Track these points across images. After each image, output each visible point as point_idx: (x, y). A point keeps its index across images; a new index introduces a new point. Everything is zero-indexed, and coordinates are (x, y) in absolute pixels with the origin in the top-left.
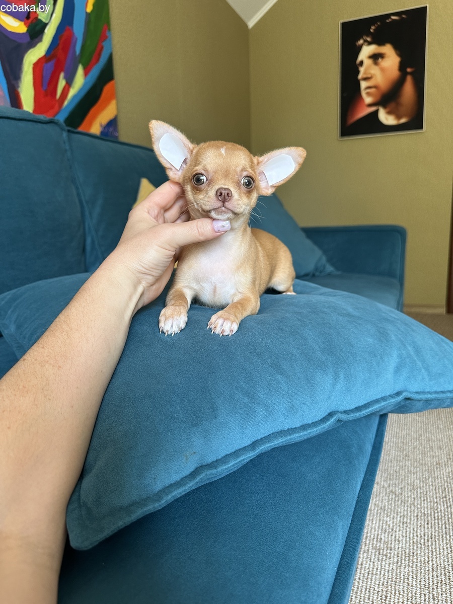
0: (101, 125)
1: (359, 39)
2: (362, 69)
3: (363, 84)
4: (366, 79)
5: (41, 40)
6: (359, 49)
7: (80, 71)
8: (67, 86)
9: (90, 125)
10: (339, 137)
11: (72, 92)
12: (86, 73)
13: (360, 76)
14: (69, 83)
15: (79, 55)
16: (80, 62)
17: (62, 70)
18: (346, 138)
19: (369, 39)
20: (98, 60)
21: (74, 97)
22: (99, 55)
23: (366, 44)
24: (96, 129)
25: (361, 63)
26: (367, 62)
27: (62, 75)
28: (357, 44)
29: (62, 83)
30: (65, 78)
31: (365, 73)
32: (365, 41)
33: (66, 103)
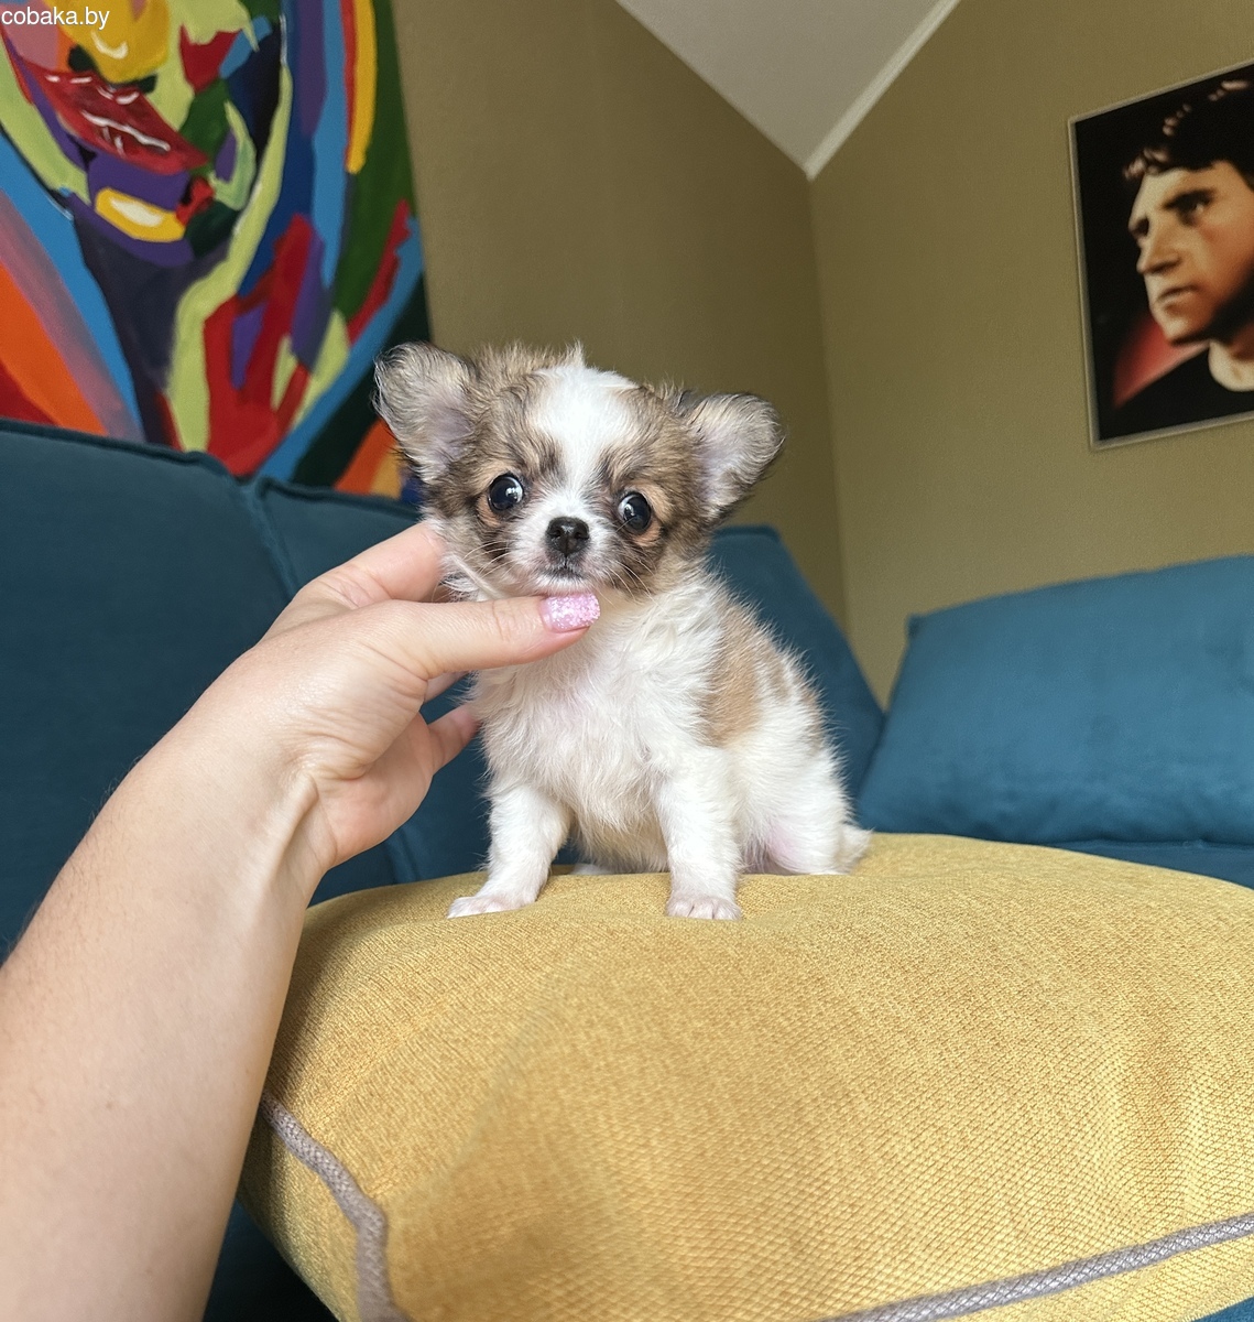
1: (1132, 161)
2: (1147, 244)
3: (1155, 285)
4: (1159, 269)
6: (1135, 185)
10: (1095, 441)
11: (316, 387)
13: (1143, 264)
14: (307, 362)
17: (284, 329)
18: (1115, 443)
19: (1160, 157)
21: (323, 399)
23: (1153, 170)
24: (387, 480)
25: (1144, 226)
26: (1161, 221)
27: (285, 345)
28: (1127, 175)
30: (296, 350)
31: (1157, 251)
32: (1150, 163)
33: (299, 417)
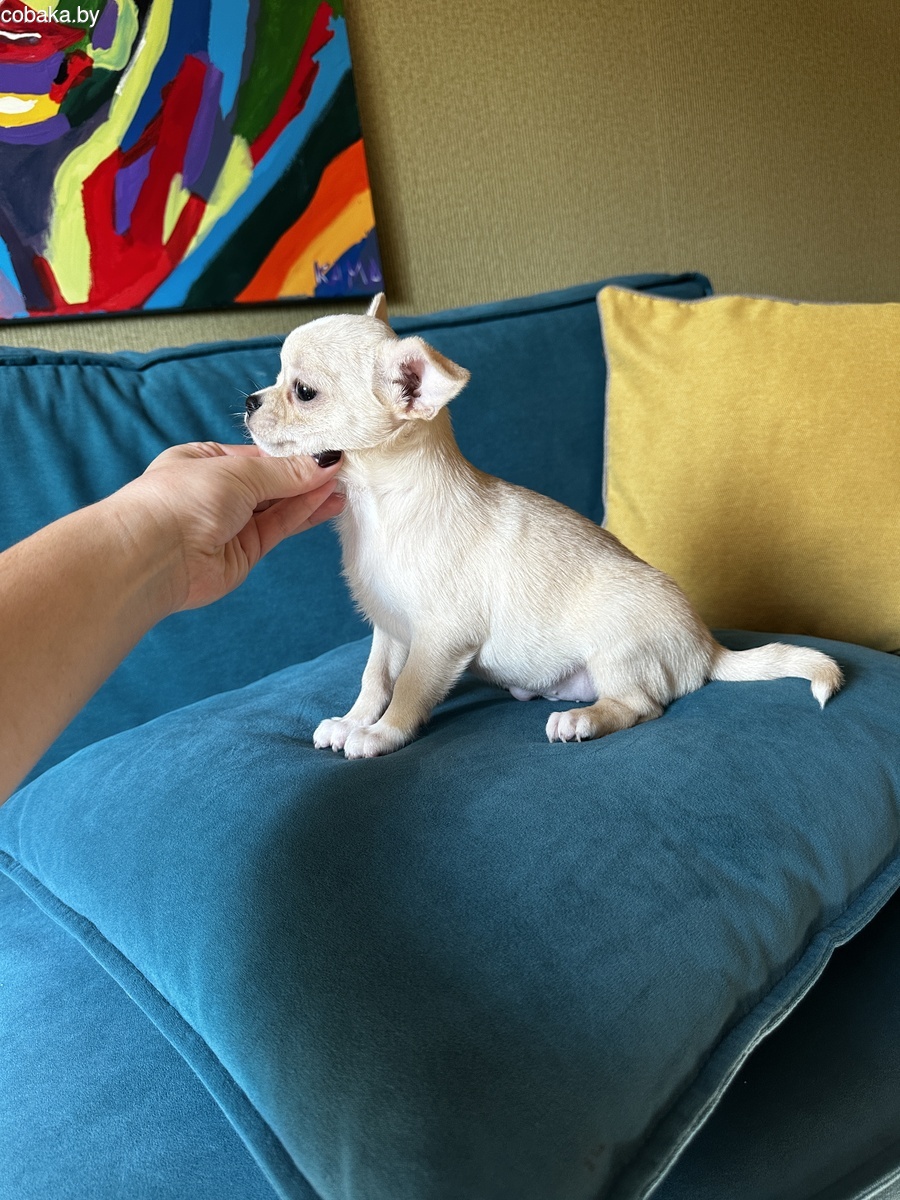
0: (317, 269)
5: (105, 119)
7: (239, 151)
8: (195, 202)
9: (280, 277)
11: (212, 214)
12: (257, 153)
14: (202, 194)
15: (228, 116)
16: (234, 132)
20: (301, 105)
21: (221, 222)
22: (304, 91)
24: (300, 281)
27: (177, 181)
29: (177, 199)
33: (193, 244)
